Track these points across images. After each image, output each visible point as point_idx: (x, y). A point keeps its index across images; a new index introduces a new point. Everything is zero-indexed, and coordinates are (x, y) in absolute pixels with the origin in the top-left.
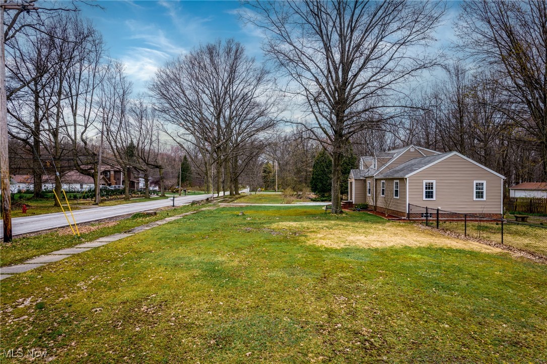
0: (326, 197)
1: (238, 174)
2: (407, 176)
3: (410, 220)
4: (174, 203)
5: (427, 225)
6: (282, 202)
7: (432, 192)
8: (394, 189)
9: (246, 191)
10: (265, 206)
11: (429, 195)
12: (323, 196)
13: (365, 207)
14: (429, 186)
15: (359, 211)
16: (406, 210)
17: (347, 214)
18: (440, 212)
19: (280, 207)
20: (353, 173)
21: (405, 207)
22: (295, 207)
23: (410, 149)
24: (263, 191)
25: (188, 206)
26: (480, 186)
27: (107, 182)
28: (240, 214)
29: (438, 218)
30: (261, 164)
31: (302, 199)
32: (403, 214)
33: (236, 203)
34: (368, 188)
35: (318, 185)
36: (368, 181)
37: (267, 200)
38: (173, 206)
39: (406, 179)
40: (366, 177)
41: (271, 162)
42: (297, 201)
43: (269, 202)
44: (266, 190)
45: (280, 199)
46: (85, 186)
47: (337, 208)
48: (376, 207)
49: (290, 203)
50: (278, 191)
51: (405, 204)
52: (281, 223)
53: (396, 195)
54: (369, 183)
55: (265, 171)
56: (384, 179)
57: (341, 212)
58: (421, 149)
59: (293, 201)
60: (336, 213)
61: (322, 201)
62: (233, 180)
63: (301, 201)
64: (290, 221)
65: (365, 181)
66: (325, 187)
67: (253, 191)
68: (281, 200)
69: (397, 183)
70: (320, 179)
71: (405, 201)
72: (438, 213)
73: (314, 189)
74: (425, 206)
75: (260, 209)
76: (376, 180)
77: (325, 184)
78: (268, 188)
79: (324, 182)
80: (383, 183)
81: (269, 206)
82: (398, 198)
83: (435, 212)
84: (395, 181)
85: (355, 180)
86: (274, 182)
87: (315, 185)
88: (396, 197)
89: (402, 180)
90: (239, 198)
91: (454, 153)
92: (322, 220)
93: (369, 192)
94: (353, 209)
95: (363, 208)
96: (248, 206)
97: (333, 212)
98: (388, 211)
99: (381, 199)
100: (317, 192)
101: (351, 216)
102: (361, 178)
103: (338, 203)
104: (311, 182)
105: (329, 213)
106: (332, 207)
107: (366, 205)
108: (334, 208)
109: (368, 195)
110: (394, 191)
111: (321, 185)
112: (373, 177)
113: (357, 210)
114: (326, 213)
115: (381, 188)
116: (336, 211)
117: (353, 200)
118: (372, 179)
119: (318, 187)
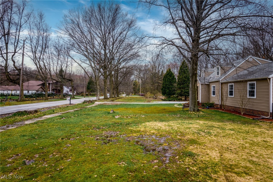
1: (118, 85)
2: (271, 77)
4: (70, 102)
6: (144, 101)
9: (124, 95)
10: (133, 104)
12: (169, 97)
13: (211, 106)
15: (208, 108)
16: (269, 109)
17: (203, 112)
19: (144, 105)
21: (269, 106)
22: (154, 105)
23: (248, 59)
24: (133, 95)
25: (81, 104)
27: (44, 90)
28: (111, 112)
30: (132, 81)
31: (156, 100)
32: (263, 113)
33: (115, 102)
34: (212, 90)
36: (212, 86)
37: (135, 100)
38: (70, 104)
39: (269, 79)
40: (210, 83)
41: (137, 80)
42: (154, 101)
43: (136, 101)
44: (135, 94)
45: (142, 99)
46: (30, 92)
47: (195, 107)
48: (222, 106)
49: (150, 102)
52: (147, 124)
53: (252, 95)
54: (214, 87)
55: (134, 85)
57: (198, 110)
60: (194, 111)
61: (170, 100)
62: (115, 88)
63: (156, 101)
64: (156, 121)
65: (208, 85)
66: (171, 92)
67: (128, 95)
68: (144, 100)
69: (252, 84)
70: (168, 87)
71: (268, 101)
73: (164, 94)
75: (129, 107)
76: (222, 84)
77: (171, 90)
78: (136, 94)
79: (170, 89)
81: (136, 104)
84: (249, 83)
85: (202, 84)
86: (139, 90)
87: (164, 91)
88: (252, 97)
89: (265, 80)
90: (118, 99)
92: (185, 118)
93: (214, 94)
94: (203, 107)
95: (210, 107)
96: (122, 104)
97: (191, 111)
98: (242, 110)
99: (228, 99)
100: (165, 95)
101: (208, 114)
102: (206, 83)
103: (195, 102)
104: (162, 89)
105: (187, 111)
106: (190, 106)
107: (213, 104)
108: (192, 107)
109: (212, 96)
110: (248, 91)
111: (168, 91)
112: (218, 81)
113: (206, 108)
114: (184, 111)
115: (229, 90)
116: (194, 109)
117: (200, 100)
118: (217, 83)
119: (166, 92)
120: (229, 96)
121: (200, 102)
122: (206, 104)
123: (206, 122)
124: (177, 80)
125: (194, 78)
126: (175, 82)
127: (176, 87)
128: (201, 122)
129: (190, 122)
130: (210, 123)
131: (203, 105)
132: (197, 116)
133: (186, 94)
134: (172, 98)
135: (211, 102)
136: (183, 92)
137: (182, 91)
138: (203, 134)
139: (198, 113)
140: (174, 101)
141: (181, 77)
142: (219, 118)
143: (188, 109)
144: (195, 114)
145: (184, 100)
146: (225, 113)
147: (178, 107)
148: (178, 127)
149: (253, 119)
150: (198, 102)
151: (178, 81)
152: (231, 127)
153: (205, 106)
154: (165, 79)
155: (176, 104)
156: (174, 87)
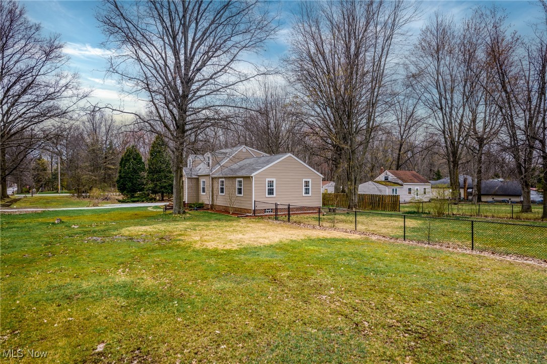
0: (136, 197)
2: (253, 175)
3: (256, 216)
5: (276, 219)
7: (273, 189)
8: (237, 187)
11: (271, 192)
12: (133, 196)
13: (201, 207)
14: (271, 184)
15: (197, 210)
16: (252, 206)
17: (190, 214)
18: (290, 207)
20: (185, 171)
21: (251, 204)
23: (242, 149)
26: (307, 183)
28: (56, 222)
29: (289, 212)
32: (248, 211)
34: (202, 186)
35: (127, 184)
36: (202, 180)
39: (252, 177)
40: (199, 176)
42: (104, 203)
47: (180, 209)
48: (212, 206)
49: (97, 206)
50: (61, 193)
51: (251, 201)
53: (240, 192)
54: (204, 182)
56: (225, 178)
57: (184, 212)
58: (251, 150)
59: (99, 203)
60: (179, 213)
61: (134, 202)
63: (108, 203)
65: (197, 179)
69: (240, 182)
70: (130, 178)
71: (251, 198)
72: (289, 208)
73: (122, 189)
74: (275, 203)
76: (212, 179)
79: (135, 181)
80: (223, 182)
82: (242, 195)
83: (287, 207)
84: (238, 179)
85: (188, 178)
87: (122, 184)
88: (240, 195)
89: (248, 178)
91: (289, 154)
92: (170, 222)
93: (204, 191)
94: (190, 209)
95: (199, 207)
96: (45, 211)
97: (175, 214)
98: (230, 209)
99: (219, 197)
100: (125, 192)
101: (196, 216)
102: (194, 177)
103: (180, 202)
104: (118, 182)
105: (170, 214)
106: (174, 207)
107: (202, 204)
108: (177, 208)
109: (202, 193)
110: (237, 189)
111: (130, 184)
112: (208, 175)
113: (194, 209)
114: (166, 215)
115: (220, 187)
116: (179, 211)
117: (186, 199)
118: (207, 178)
119: (127, 186)
120: (220, 194)
121: (186, 203)
122: (194, 205)
123: (192, 223)
124: (147, 167)
125: (179, 173)
126: (143, 169)
127: (144, 178)
128: (188, 223)
129: (176, 224)
130: (196, 223)
131: (190, 206)
132: (183, 219)
133: (163, 190)
134: (138, 196)
135: (200, 202)
136: (158, 187)
137: (156, 185)
138: (189, 230)
139: (184, 215)
140: (143, 201)
141: (154, 161)
142: (207, 218)
143: (171, 211)
144: (181, 216)
145: (159, 200)
146: (214, 214)
147: (155, 210)
148: (165, 228)
149: (238, 217)
150: (184, 202)
151: (150, 168)
152: (216, 224)
153: (192, 207)
154: (123, 162)
155: (150, 207)
156: (142, 177)
